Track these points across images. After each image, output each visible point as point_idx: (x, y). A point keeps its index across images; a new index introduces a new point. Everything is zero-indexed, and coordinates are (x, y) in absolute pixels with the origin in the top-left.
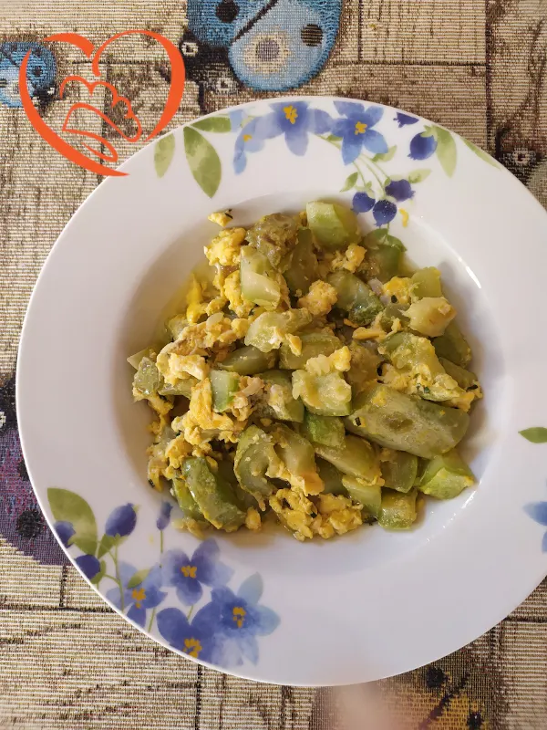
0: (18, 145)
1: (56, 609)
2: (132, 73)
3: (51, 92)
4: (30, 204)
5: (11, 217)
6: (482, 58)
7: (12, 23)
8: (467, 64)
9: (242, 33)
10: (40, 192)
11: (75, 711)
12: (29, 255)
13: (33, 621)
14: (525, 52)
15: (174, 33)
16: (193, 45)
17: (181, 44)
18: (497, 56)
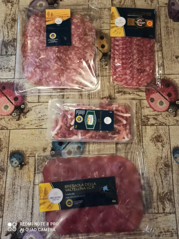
0: (16, 177)
2: (40, 159)
3: (23, 164)
4: (19, 190)
5: (15, 193)
6: (115, 153)
7: (14, 148)
9: (64, 148)
10: (21, 187)
12: (18, 202)
14: (124, 151)
15: (49, 149)
16: (54, 152)
17: (51, 151)
18: (118, 152)
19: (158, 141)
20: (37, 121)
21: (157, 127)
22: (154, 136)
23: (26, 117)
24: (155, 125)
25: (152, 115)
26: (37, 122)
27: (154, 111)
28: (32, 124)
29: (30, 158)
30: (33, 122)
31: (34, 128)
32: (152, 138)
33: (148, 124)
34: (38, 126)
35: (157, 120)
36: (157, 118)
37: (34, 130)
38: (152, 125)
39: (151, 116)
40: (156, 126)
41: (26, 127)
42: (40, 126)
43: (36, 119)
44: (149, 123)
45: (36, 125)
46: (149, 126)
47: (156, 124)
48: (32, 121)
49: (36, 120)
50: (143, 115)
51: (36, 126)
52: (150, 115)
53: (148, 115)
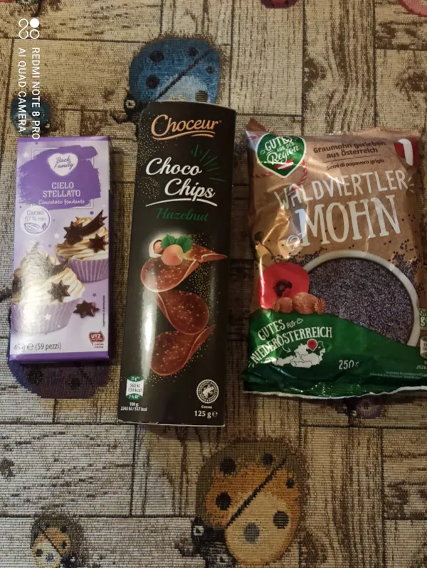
1: (50, 424)
2: (96, 117)
3: (48, 126)
6: (299, 112)
8: (291, 116)
9: (161, 95)
11: (61, 481)
13: (36, 431)
14: (324, 109)
16: (132, 102)
17: (125, 101)
18: (308, 111)
19: (416, 88)
20: (87, 20)
21: (414, 53)
22: (406, 76)
23: (58, 9)
24: (411, 49)
25: (402, 24)
26: (88, 23)
27: (409, 13)
28: (74, 28)
29: (68, 114)
30: (78, 23)
31: (80, 37)
32: (402, 80)
33: (390, 43)
34: (90, 34)
35: (415, 37)
36: (415, 30)
37: (79, 43)
38: (403, 47)
39: (401, 26)
40: (413, 50)
41: (59, 35)
42: (97, 33)
43: (87, 15)
44: (394, 42)
45: (86, 30)
46: (395, 49)
47: (412, 47)
48: (74, 19)
49: (85, 17)
50: (379, 20)
51: (86, 34)
52: (397, 23)
53: (391, 22)
